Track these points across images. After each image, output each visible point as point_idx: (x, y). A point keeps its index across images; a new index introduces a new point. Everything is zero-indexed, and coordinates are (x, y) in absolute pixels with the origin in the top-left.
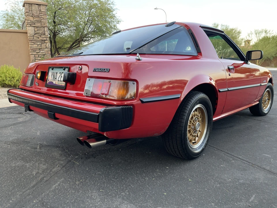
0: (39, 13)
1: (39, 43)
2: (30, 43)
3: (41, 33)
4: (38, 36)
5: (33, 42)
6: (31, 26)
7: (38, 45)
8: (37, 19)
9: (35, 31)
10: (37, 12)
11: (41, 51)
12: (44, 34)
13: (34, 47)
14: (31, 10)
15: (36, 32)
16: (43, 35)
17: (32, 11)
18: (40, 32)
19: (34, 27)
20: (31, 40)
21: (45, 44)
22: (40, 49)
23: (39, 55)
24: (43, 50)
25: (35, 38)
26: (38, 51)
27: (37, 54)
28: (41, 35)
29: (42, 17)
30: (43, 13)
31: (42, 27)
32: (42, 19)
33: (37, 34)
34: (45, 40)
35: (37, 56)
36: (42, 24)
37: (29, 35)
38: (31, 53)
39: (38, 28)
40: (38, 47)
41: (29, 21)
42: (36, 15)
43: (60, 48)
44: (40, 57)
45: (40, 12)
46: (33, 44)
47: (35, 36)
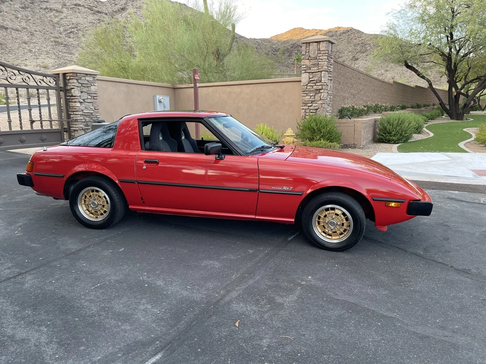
0: (318, 54)
1: (311, 95)
2: (302, 95)
3: (317, 80)
4: (312, 85)
5: (305, 92)
6: (305, 72)
7: (311, 96)
8: (313, 62)
9: (310, 78)
10: (315, 53)
11: (314, 105)
12: (321, 81)
13: (306, 100)
14: (307, 51)
15: (311, 80)
16: (319, 83)
17: (309, 52)
18: (315, 79)
19: (309, 73)
20: (304, 90)
21: (320, 94)
22: (312, 102)
23: (310, 110)
24: (316, 103)
25: (308, 87)
26: (310, 105)
27: (308, 109)
28: (316, 82)
29: (320, 58)
30: (322, 52)
31: (319, 71)
32: (321, 60)
33: (312, 82)
34: (320, 89)
35: (308, 111)
36: (320, 68)
37: (302, 84)
38: (302, 108)
39: (314, 74)
40: (310, 100)
41: (304, 66)
42: (313, 56)
44: (312, 112)
45: (319, 52)
46: (305, 95)
47: (309, 85)
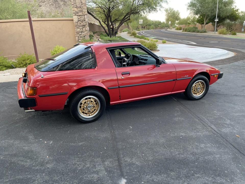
0: (81, 5)
1: (81, 28)
2: (75, 28)
3: (83, 20)
4: (80, 22)
5: (77, 27)
6: (75, 15)
7: (80, 29)
8: (79, 9)
9: (78, 19)
10: (79, 4)
11: (83, 34)
12: (85, 21)
13: (78, 31)
14: (75, 3)
15: (79, 19)
16: (84, 21)
17: (76, 3)
18: (82, 19)
19: (78, 15)
20: (76, 25)
21: (85, 28)
22: (82, 32)
23: (81, 36)
24: (84, 33)
25: (78, 24)
26: (81, 34)
27: (80, 36)
28: (83, 21)
29: (83, 7)
30: (84, 4)
31: (83, 15)
32: (83, 9)
33: (80, 21)
34: (85, 25)
35: (80, 37)
36: (83, 13)
37: (74, 22)
38: (76, 35)
39: (80, 16)
40: (80, 31)
41: (74, 12)
42: (79, 6)
43: (116, 20)
44: (82, 38)
45: (82, 3)
46: (77, 28)
47: (78, 22)
